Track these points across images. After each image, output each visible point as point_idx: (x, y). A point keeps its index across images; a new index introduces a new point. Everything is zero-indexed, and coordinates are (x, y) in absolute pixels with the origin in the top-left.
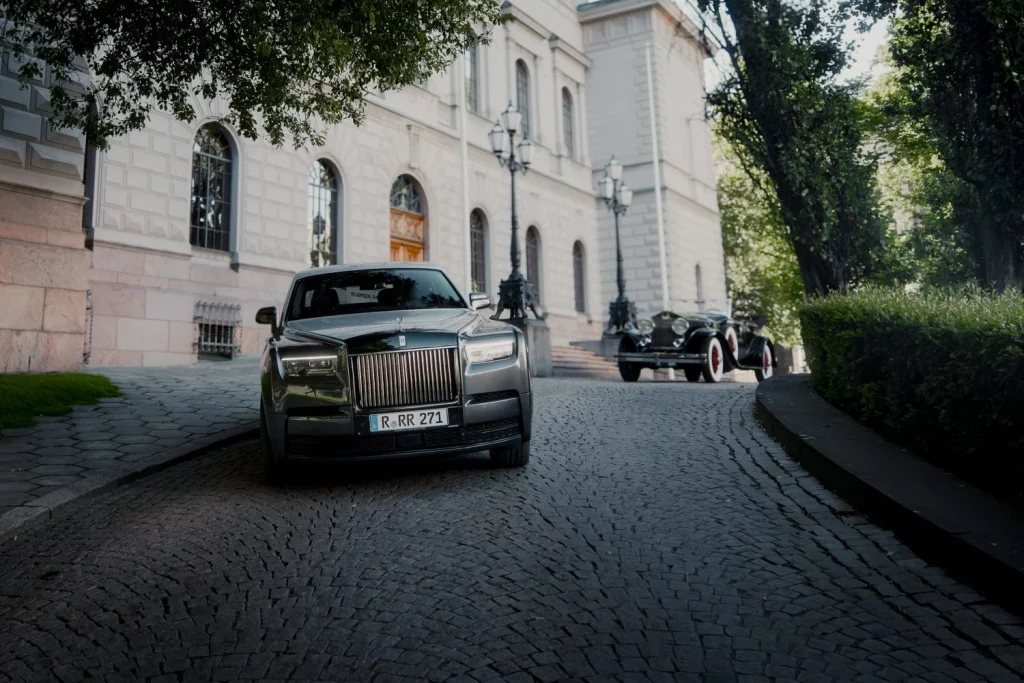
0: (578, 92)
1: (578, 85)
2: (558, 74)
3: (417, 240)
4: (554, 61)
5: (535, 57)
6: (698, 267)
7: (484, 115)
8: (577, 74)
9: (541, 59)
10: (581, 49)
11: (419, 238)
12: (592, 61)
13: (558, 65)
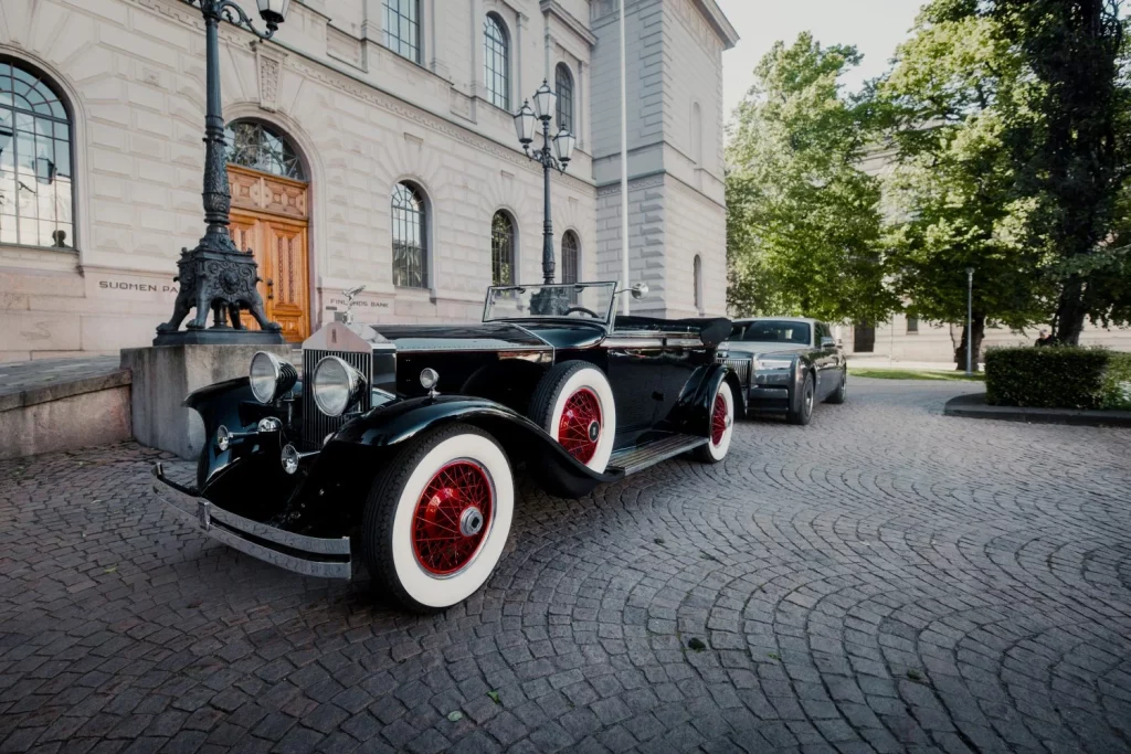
0: (580, 72)
1: (580, 63)
2: (550, 43)
3: (299, 216)
4: (547, 28)
5: (518, 15)
6: (697, 259)
7: (428, 67)
8: (581, 52)
9: (526, 19)
10: (587, 25)
11: (302, 214)
12: (597, 38)
13: (550, 32)
